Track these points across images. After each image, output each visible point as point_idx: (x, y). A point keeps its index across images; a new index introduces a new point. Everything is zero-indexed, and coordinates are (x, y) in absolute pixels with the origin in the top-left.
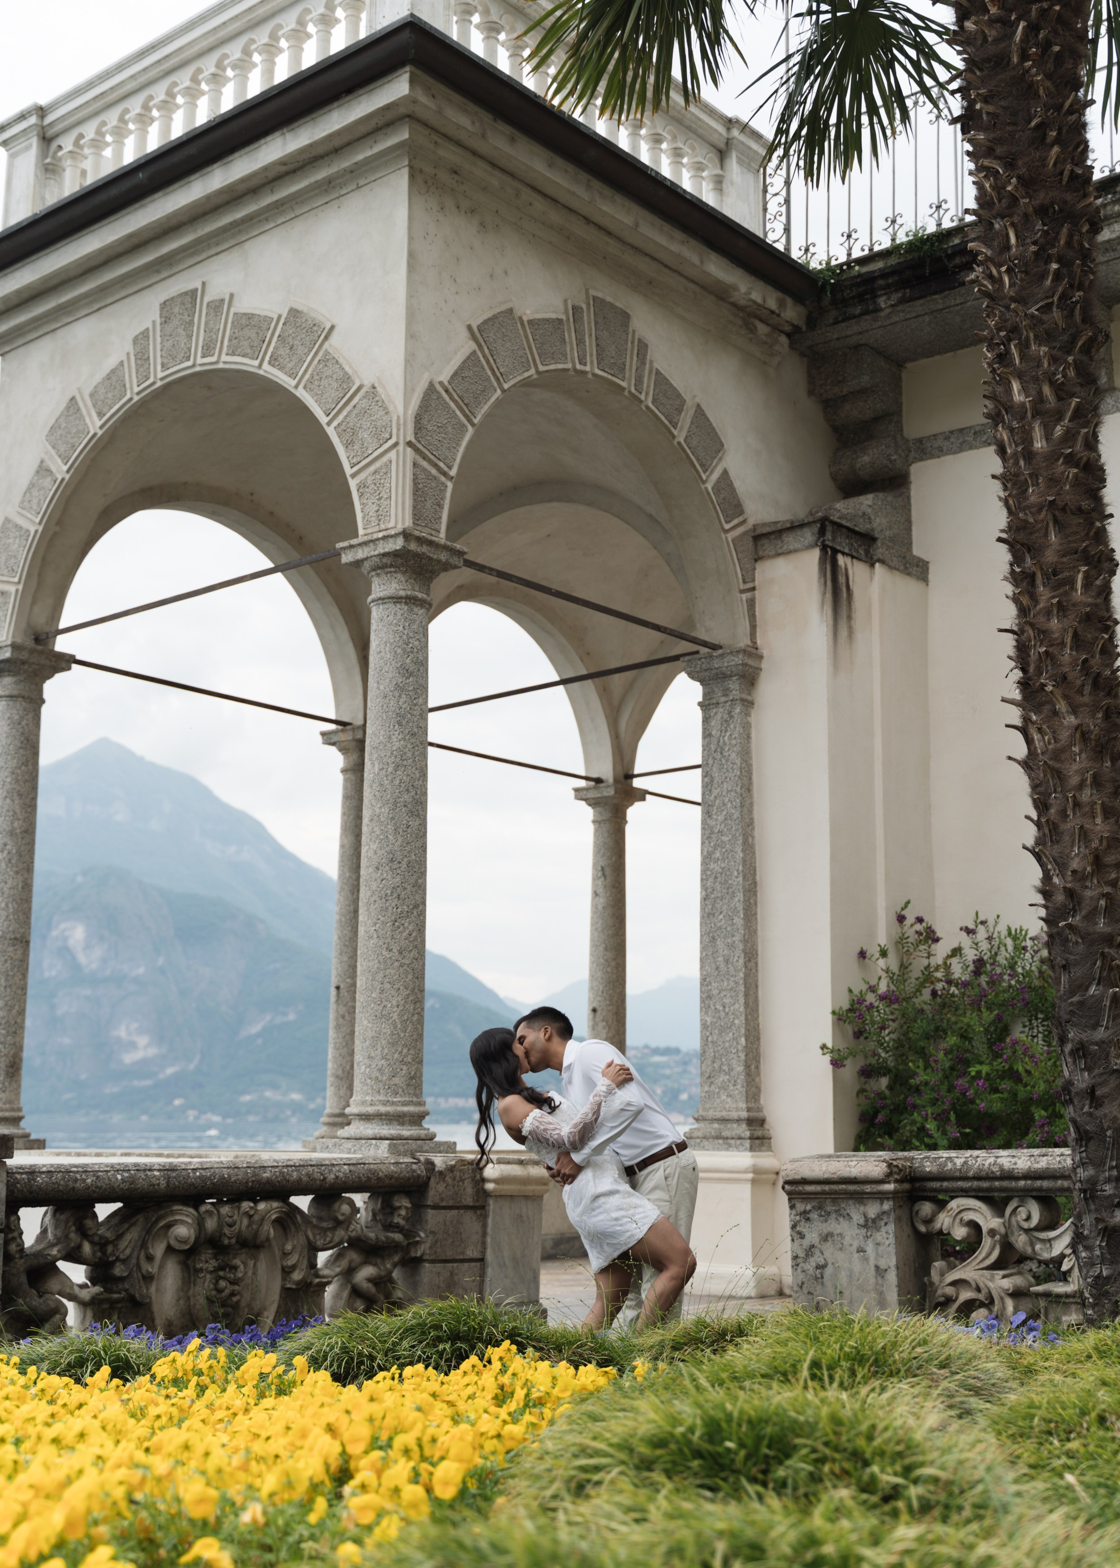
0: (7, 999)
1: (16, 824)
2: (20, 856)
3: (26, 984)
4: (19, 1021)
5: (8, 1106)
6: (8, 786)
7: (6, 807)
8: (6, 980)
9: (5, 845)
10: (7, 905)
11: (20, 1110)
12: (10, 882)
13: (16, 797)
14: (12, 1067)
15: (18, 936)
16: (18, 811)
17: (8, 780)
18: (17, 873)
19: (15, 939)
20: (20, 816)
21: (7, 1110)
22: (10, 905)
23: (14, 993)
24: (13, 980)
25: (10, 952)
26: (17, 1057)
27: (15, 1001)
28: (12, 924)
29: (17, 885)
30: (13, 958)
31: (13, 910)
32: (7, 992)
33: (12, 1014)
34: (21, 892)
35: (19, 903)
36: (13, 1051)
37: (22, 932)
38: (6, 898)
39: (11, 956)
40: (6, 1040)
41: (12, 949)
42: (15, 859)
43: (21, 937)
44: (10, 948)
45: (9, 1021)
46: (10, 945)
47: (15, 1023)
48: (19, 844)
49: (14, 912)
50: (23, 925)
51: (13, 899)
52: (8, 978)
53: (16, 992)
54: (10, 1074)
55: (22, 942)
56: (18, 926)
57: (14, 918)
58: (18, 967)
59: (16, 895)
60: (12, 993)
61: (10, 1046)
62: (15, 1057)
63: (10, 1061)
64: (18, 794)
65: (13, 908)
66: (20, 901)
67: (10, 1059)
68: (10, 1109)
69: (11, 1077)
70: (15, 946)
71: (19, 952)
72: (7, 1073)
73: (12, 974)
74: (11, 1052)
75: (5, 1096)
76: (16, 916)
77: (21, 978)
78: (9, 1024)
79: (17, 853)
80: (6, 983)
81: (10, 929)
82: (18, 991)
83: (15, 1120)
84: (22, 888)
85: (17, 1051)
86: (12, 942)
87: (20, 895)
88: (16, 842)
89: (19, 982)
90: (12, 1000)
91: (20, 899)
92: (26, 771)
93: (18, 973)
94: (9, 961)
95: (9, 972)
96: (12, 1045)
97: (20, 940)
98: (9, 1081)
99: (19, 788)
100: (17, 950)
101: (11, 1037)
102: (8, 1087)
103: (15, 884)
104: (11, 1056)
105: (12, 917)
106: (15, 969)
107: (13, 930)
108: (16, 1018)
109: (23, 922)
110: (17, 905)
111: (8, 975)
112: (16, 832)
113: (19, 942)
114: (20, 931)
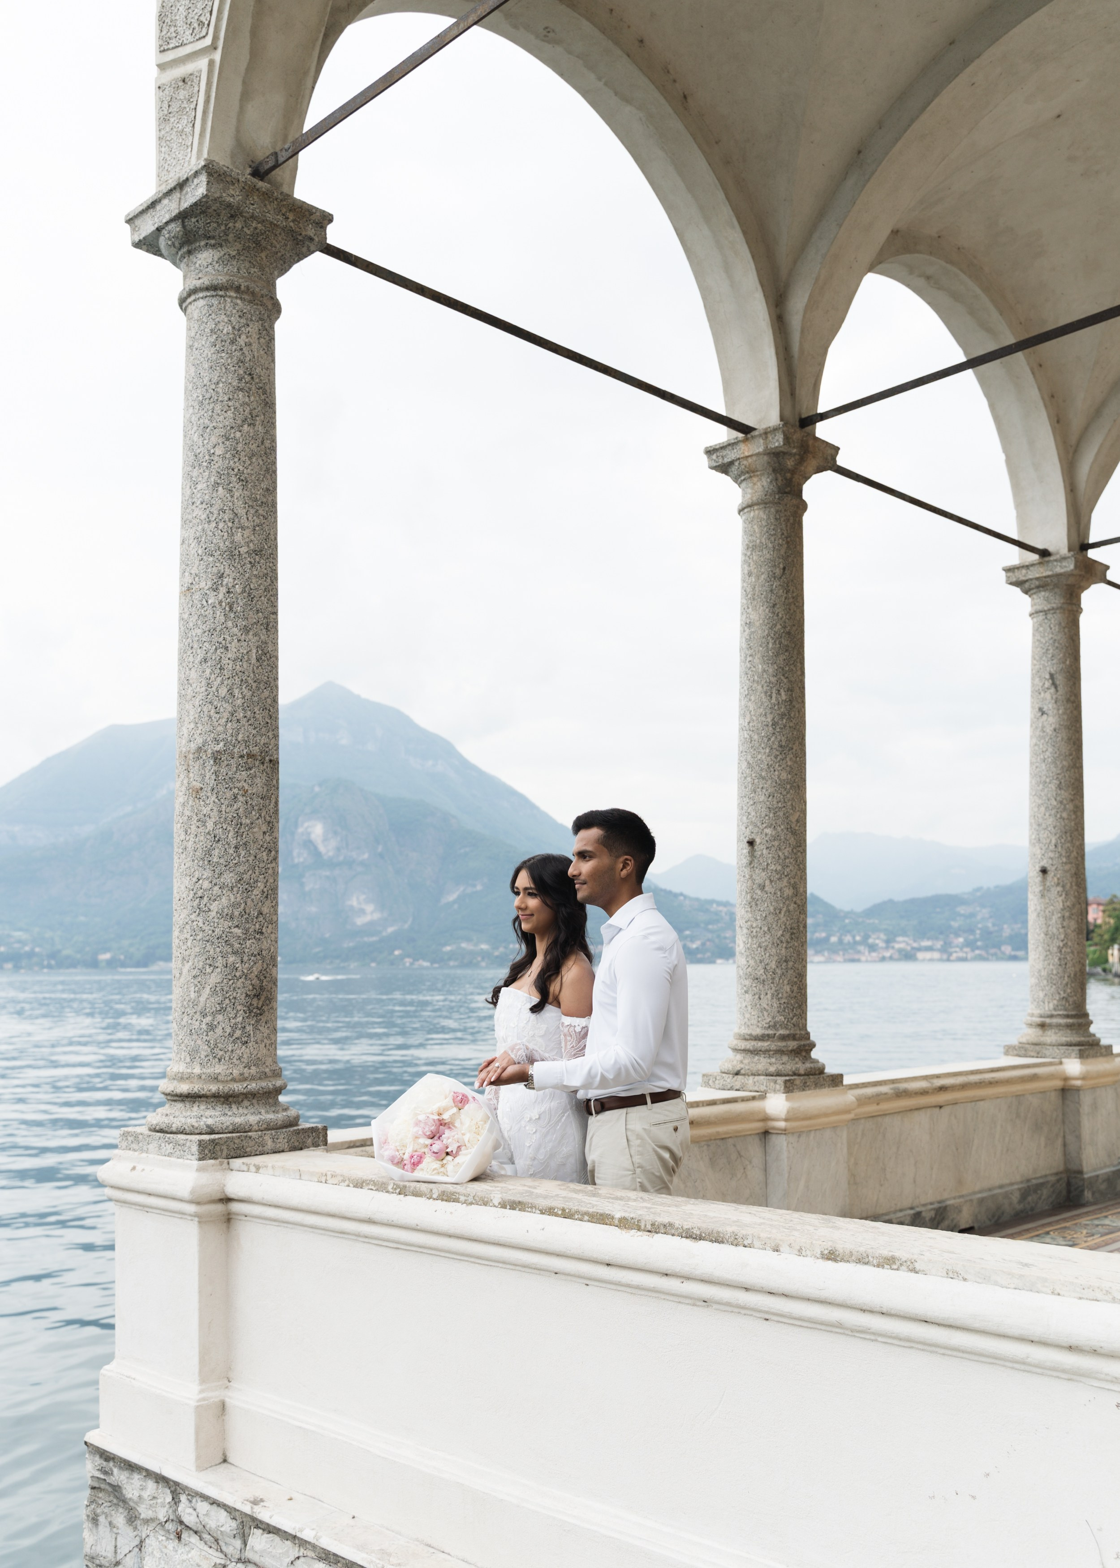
0: (241, 869)
1: (238, 537)
2: (251, 598)
3: (275, 841)
4: (265, 910)
5: (254, 1070)
6: (219, 464)
7: (218, 504)
9: (221, 576)
10: (230, 692)
11: (277, 1074)
12: (233, 646)
13: (236, 486)
14: (258, 996)
15: (255, 750)
16: (241, 512)
17: (219, 451)
18: (246, 630)
19: (250, 756)
20: (245, 523)
21: (253, 1078)
22: (236, 692)
23: (253, 858)
24: (250, 834)
25: (243, 782)
26: (265, 977)
27: (257, 873)
28: (243, 728)
29: (248, 653)
30: (250, 792)
31: (243, 701)
32: (241, 857)
33: (253, 897)
34: (255, 668)
35: (254, 687)
36: (259, 966)
37: (262, 743)
38: (229, 678)
39: (246, 788)
40: (243, 946)
41: (246, 775)
42: (241, 604)
43: (261, 753)
44: (243, 773)
45: (247, 911)
46: (242, 767)
47: (258, 914)
48: (247, 575)
49: (245, 705)
50: (264, 729)
51: (242, 680)
52: (241, 831)
53: (258, 857)
54: (255, 1011)
55: (263, 763)
56: (254, 732)
57: (245, 717)
58: (258, 810)
59: (246, 673)
60: (251, 859)
61: (252, 958)
62: (262, 978)
63: (253, 985)
64: (239, 478)
65: (243, 698)
66: (254, 685)
67: (253, 982)
68: (258, 1075)
69: (256, 1015)
70: (250, 769)
71: (258, 780)
72: (249, 1009)
73: (248, 821)
74: (254, 969)
75: (249, 1052)
76: (249, 713)
77: (265, 830)
78: (247, 916)
79: (244, 591)
80: (239, 840)
81: (240, 737)
82: (261, 855)
83: (270, 1096)
84: (258, 660)
85: (265, 966)
86: (246, 763)
87: (254, 672)
88: (241, 571)
89: (261, 837)
90: (250, 872)
91: (255, 681)
92: (251, 435)
93: (260, 820)
94: (241, 798)
95: (244, 818)
96: (255, 956)
97: (260, 758)
98: (253, 1022)
99: (241, 468)
100: (255, 776)
101: (254, 941)
102: (252, 1035)
103: (245, 652)
104: (254, 977)
105: (242, 715)
106: (254, 813)
107: (246, 739)
108: (260, 904)
109: (262, 723)
110: (251, 693)
111: (241, 825)
112: (241, 553)
113: (258, 762)
114: (258, 741)
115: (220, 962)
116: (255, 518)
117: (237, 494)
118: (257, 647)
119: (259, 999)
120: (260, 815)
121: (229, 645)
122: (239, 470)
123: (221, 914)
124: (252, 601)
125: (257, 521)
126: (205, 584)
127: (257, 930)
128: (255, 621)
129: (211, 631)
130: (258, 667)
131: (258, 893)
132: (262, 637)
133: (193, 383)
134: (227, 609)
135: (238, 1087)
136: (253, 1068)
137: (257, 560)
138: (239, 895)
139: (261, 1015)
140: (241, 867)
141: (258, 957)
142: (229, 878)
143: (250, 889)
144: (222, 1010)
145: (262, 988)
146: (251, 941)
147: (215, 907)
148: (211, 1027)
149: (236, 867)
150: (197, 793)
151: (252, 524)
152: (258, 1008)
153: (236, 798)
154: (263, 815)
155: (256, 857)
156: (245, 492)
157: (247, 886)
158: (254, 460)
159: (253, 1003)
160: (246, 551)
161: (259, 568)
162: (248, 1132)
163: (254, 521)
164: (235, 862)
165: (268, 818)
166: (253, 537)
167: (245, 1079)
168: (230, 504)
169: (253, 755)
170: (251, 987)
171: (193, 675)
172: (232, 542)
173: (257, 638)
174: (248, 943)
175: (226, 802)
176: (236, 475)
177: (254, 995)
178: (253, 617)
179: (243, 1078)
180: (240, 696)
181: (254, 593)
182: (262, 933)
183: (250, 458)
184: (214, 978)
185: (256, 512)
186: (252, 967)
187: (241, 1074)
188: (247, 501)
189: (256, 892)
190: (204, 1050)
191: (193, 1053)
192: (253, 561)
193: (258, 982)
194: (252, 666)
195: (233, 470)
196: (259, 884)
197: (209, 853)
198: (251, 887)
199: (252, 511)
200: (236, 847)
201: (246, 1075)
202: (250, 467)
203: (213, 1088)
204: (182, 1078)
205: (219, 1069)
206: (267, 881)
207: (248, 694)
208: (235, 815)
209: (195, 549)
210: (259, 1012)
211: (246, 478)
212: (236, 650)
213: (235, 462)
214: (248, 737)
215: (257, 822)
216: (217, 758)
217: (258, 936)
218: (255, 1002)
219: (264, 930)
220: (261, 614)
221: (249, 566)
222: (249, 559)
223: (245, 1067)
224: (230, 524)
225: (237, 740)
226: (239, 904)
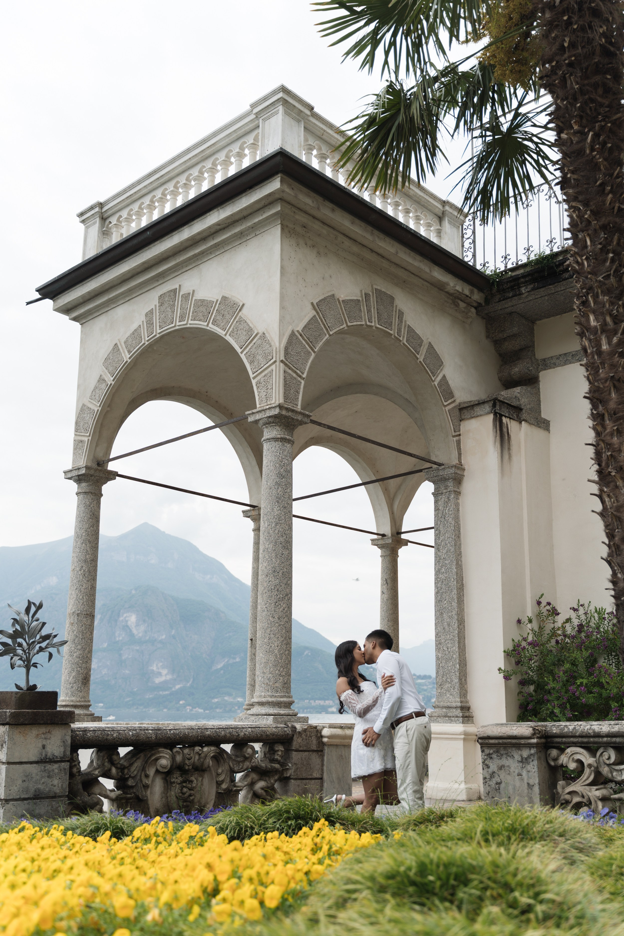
0: (83, 645)
3: (92, 637)
4: (89, 656)
6: (84, 538)
7: (83, 548)
9: (82, 567)
10: (83, 597)
11: (89, 701)
13: (88, 543)
19: (87, 614)
21: (82, 701)
23: (86, 642)
24: (86, 635)
25: (84, 621)
26: (87, 674)
27: (87, 646)
28: (85, 607)
32: (83, 641)
36: (86, 671)
37: (91, 611)
38: (82, 594)
39: (86, 623)
40: (82, 666)
41: (86, 620)
42: (87, 574)
43: (90, 613)
47: (87, 657)
49: (87, 601)
50: (91, 607)
51: (86, 594)
56: (89, 608)
59: (87, 592)
65: (86, 599)
67: (84, 675)
68: (84, 701)
70: (87, 618)
72: (83, 683)
75: (82, 694)
76: (88, 603)
77: (90, 634)
78: (83, 657)
79: (88, 571)
80: (82, 637)
82: (88, 641)
83: (87, 707)
85: (88, 671)
86: (86, 616)
87: (90, 592)
89: (89, 636)
90: (85, 646)
91: (90, 594)
92: (93, 530)
93: (89, 632)
94: (84, 626)
95: (84, 631)
96: (85, 668)
97: (90, 615)
98: (83, 686)
100: (88, 620)
101: (85, 664)
102: (83, 690)
106: (87, 630)
107: (86, 610)
108: (87, 654)
110: (88, 597)
111: (83, 633)
112: (88, 561)
114: (89, 610)
115: (75, 670)
117: (88, 545)
118: (91, 585)
121: (83, 585)
123: (76, 657)
126: (78, 569)
129: (79, 581)
130: (91, 590)
132: (92, 583)
133: (78, 516)
134: (83, 575)
135: (78, 704)
136: (83, 699)
138: (81, 652)
142: (79, 647)
144: (75, 683)
145: (86, 677)
147: (75, 655)
148: (72, 687)
149: (81, 644)
150: (72, 624)
153: (82, 625)
154: (89, 630)
157: (84, 649)
165: (91, 631)
168: (86, 548)
170: (83, 677)
171: (73, 593)
172: (86, 558)
175: (80, 627)
176: (88, 540)
177: (84, 679)
178: (90, 577)
179: (80, 701)
181: (91, 571)
182: (87, 662)
183: (92, 536)
184: (74, 674)
185: (93, 550)
186: (84, 671)
188: (91, 547)
189: (86, 651)
190: (70, 693)
191: (67, 694)
194: (89, 590)
196: (87, 649)
197: (74, 640)
200: (81, 639)
202: (92, 538)
203: (72, 703)
204: (63, 701)
205: (73, 698)
206: (90, 648)
208: (82, 630)
209: (76, 560)
210: (85, 684)
212: (85, 586)
213: (88, 537)
216: (78, 615)
218: (84, 681)
220: (92, 576)
221: (90, 564)
222: (90, 562)
223: (80, 699)
224: (86, 553)
225: (84, 610)
226: (82, 654)
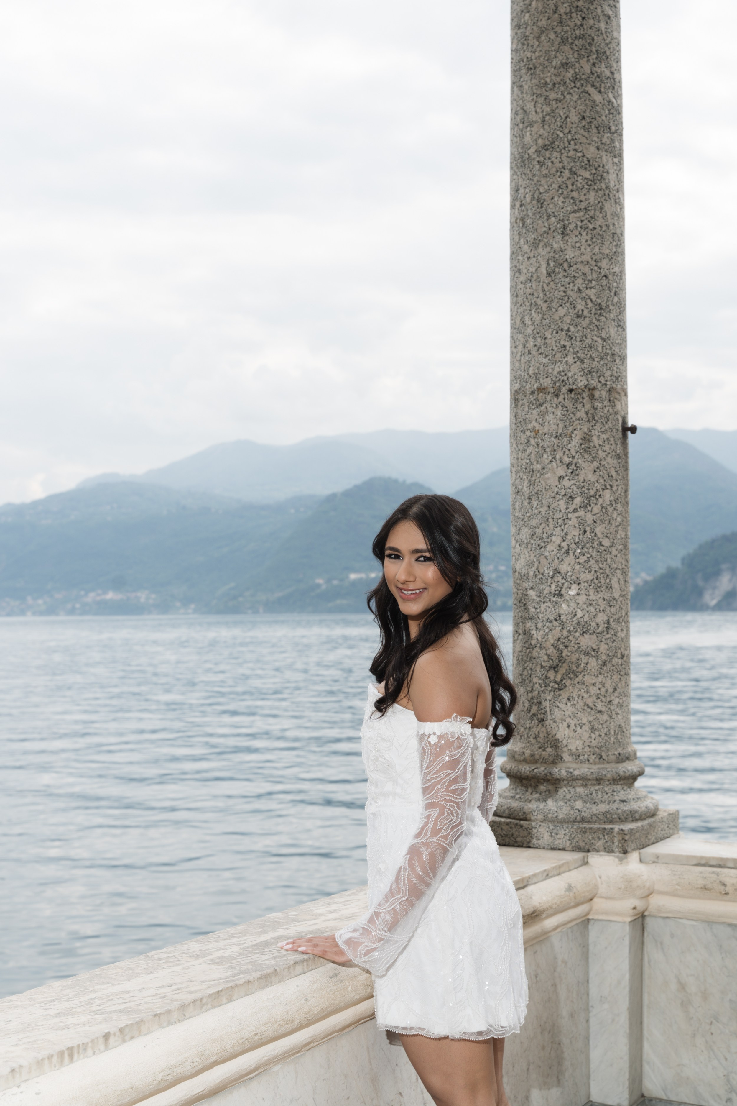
0: (534, 522)
1: (528, 138)
2: (541, 202)
8: (531, 484)
15: (547, 382)
16: (530, 106)
18: (535, 244)
19: (541, 390)
20: (533, 117)
22: (527, 319)
23: (547, 508)
24: (542, 482)
25: (534, 422)
26: (566, 647)
27: (551, 526)
28: (533, 360)
29: (536, 270)
30: (540, 432)
31: (533, 328)
32: (534, 509)
33: (547, 554)
34: (545, 285)
35: (544, 309)
36: (557, 633)
37: (555, 373)
38: (521, 305)
39: (537, 429)
40: (538, 610)
41: (537, 414)
42: (530, 214)
43: (555, 383)
44: (534, 412)
45: (541, 571)
46: (533, 405)
47: (554, 574)
48: (536, 179)
49: (535, 331)
50: (558, 355)
51: (532, 303)
52: (533, 479)
53: (551, 507)
54: (551, 684)
55: (557, 396)
56: (545, 361)
57: (535, 346)
58: (551, 451)
59: (536, 295)
60: (543, 510)
61: (548, 624)
62: (561, 647)
63: (548, 656)
64: (528, 68)
65: (533, 324)
66: (545, 306)
67: (548, 652)
68: (551, 759)
69: (554, 690)
70: (541, 405)
71: (550, 417)
73: (539, 467)
74: (550, 636)
75: (545, 731)
76: (539, 340)
77: (563, 474)
78: (541, 576)
79: (533, 198)
80: (531, 490)
81: (531, 372)
82: (556, 504)
84: (549, 274)
85: (565, 633)
86: (537, 399)
87: (544, 290)
88: (530, 176)
89: (557, 483)
90: (543, 525)
91: (546, 301)
92: (540, 9)
93: (554, 464)
94: (533, 442)
95: (535, 463)
96: (551, 622)
97: (552, 390)
98: (549, 698)
99: (529, 55)
100: (547, 412)
101: (549, 604)
102: (548, 712)
103: (534, 270)
104: (550, 646)
105: (532, 344)
106: (545, 456)
107: (536, 371)
108: (556, 560)
109: (555, 349)
110: (540, 316)
111: (533, 471)
112: (531, 154)
113: (550, 395)
114: (550, 371)
116: (544, 107)
117: (526, 87)
118: (548, 260)
119: (556, 672)
120: (554, 458)
121: (521, 267)
122: (527, 58)
124: (542, 207)
125: (548, 109)
127: (553, 591)
128: (545, 229)
130: (548, 284)
131: (552, 548)
132: (555, 246)
134: (521, 225)
136: (549, 750)
137: (548, 155)
138: (531, 552)
139: (560, 690)
140: (534, 520)
141: (555, 623)
143: (542, 544)
145: (561, 659)
146: (546, 604)
149: (529, 520)
151: (541, 115)
152: (555, 682)
153: (528, 441)
154: (558, 457)
155: (549, 507)
156: (534, 81)
157: (539, 542)
158: (543, 38)
159: (548, 675)
160: (534, 150)
161: (550, 164)
162: (521, 820)
163: (543, 111)
164: (528, 515)
165: (566, 460)
166: (542, 131)
167: (536, 762)
168: (521, 102)
169: (544, 389)
170: (546, 658)
172: (523, 147)
173: (548, 249)
174: (543, 606)
175: (521, 447)
176: (525, 66)
177: (550, 667)
180: (530, 323)
181: (546, 197)
182: (560, 595)
183: (538, 38)
185: (545, 99)
186: (547, 634)
187: (532, 755)
188: (535, 91)
189: (550, 547)
192: (542, 159)
193: (555, 651)
194: (541, 284)
195: (523, 61)
196: (554, 538)
198: (544, 542)
199: (541, 100)
200: (529, 498)
201: (537, 757)
202: (538, 49)
206: (566, 534)
207: (537, 318)
208: (528, 461)
210: (557, 686)
211: (534, 64)
212: (525, 271)
213: (524, 51)
214: (538, 368)
215: (550, 466)
217: (554, 599)
218: (551, 674)
219: (563, 591)
220: (553, 219)
221: (538, 167)
222: (538, 159)
223: (540, 748)
224: (521, 126)
225: (528, 374)
226: (533, 562)
